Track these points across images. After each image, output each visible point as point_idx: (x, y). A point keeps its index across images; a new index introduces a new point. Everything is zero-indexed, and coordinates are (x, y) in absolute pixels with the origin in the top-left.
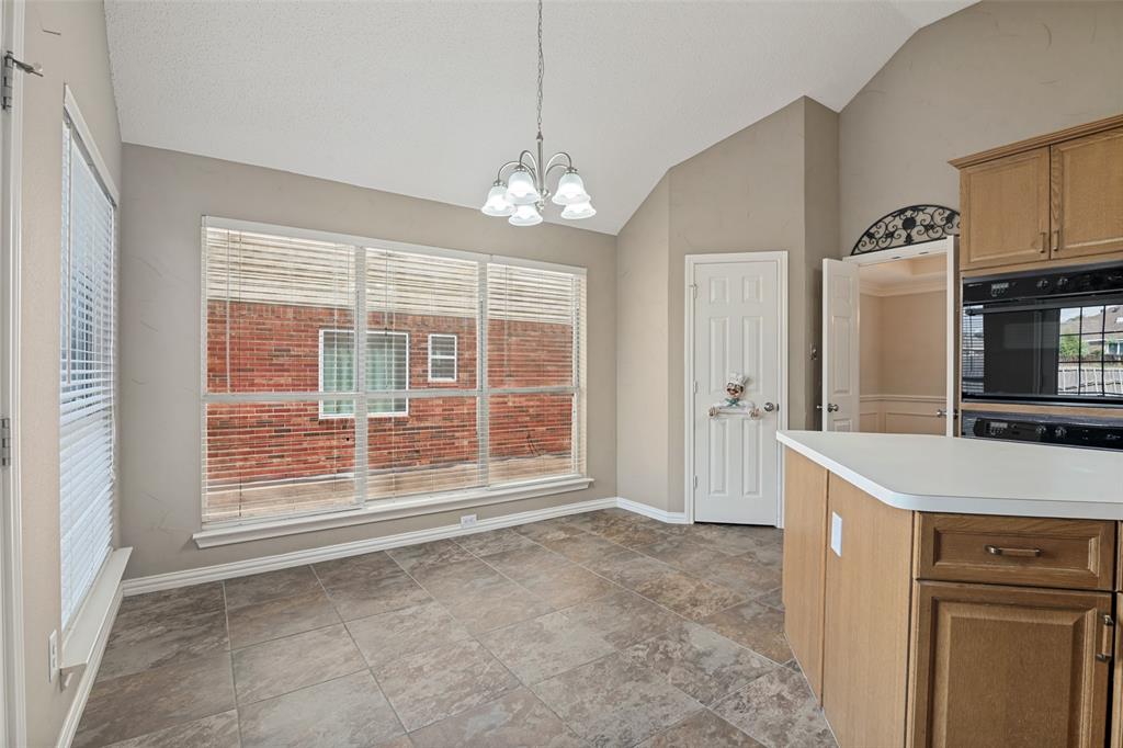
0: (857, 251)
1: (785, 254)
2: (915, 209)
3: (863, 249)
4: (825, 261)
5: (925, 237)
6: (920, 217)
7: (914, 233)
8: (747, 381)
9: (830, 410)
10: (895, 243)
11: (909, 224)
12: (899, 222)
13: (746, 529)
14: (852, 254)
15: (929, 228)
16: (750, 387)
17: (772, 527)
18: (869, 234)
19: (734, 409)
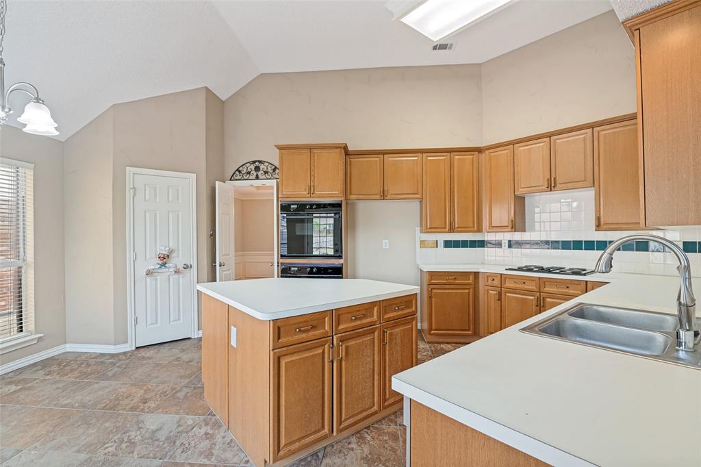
0: (233, 179)
1: (195, 175)
2: (260, 162)
3: (236, 178)
4: (217, 182)
5: (264, 177)
6: (262, 167)
7: (259, 174)
8: (171, 251)
9: (220, 266)
10: (251, 177)
11: (257, 169)
12: (253, 167)
13: (173, 343)
14: (231, 180)
15: (266, 172)
16: (174, 255)
17: (189, 338)
18: (238, 170)
19: (163, 269)
